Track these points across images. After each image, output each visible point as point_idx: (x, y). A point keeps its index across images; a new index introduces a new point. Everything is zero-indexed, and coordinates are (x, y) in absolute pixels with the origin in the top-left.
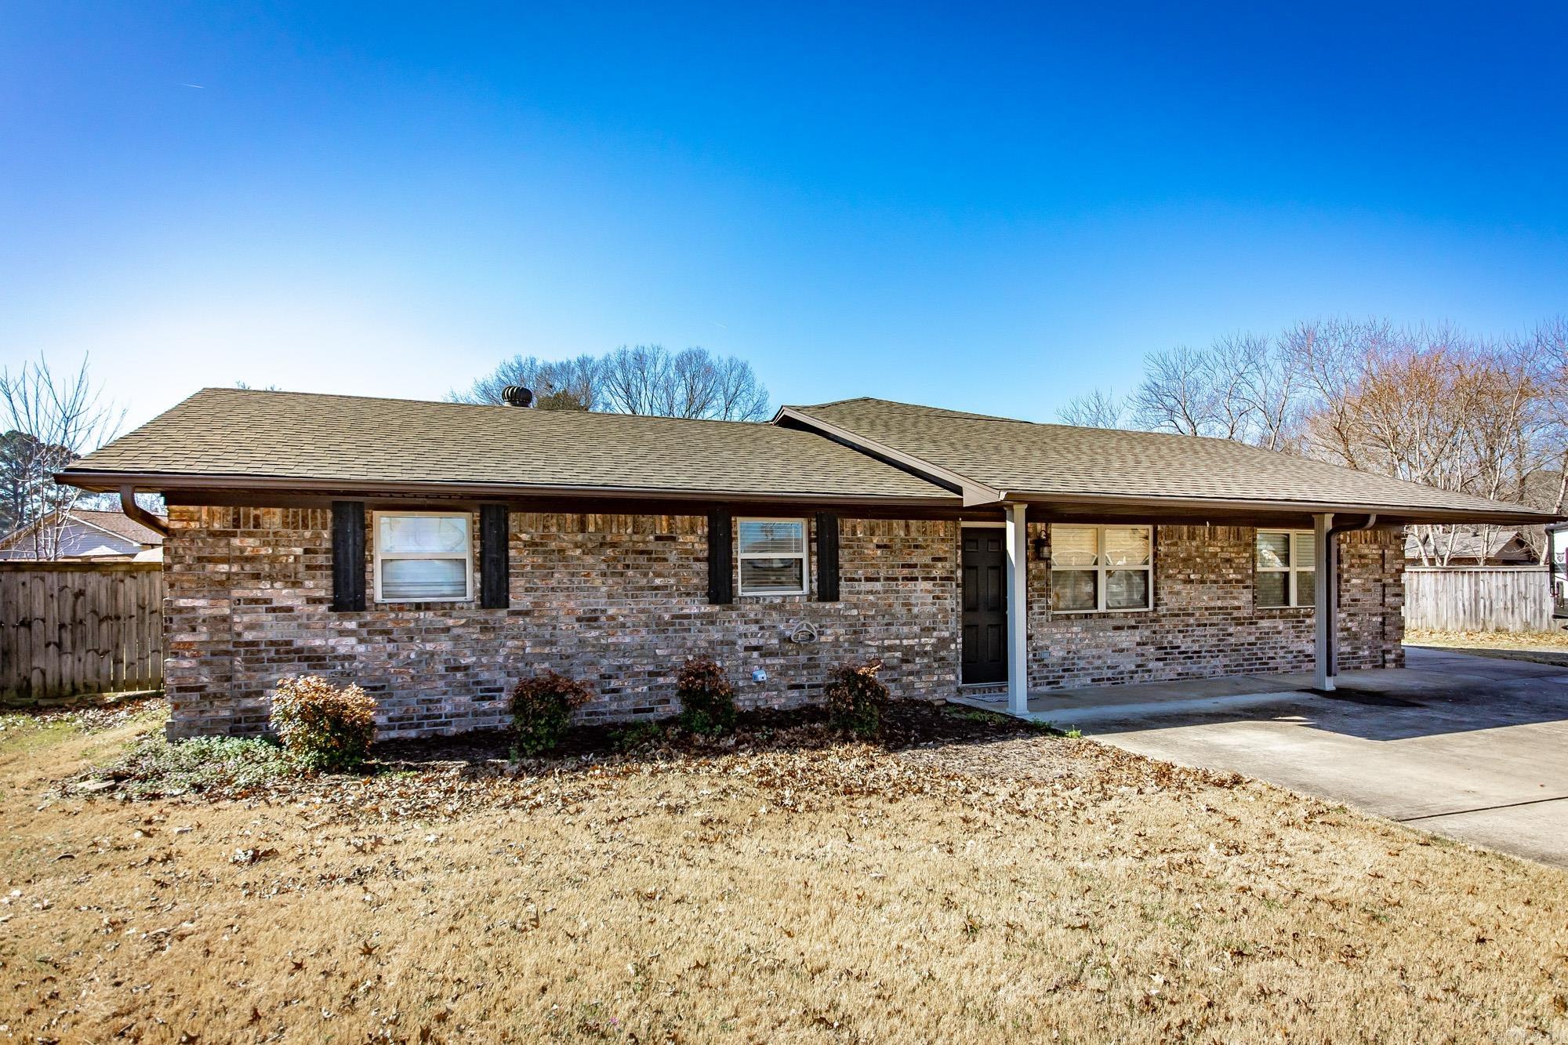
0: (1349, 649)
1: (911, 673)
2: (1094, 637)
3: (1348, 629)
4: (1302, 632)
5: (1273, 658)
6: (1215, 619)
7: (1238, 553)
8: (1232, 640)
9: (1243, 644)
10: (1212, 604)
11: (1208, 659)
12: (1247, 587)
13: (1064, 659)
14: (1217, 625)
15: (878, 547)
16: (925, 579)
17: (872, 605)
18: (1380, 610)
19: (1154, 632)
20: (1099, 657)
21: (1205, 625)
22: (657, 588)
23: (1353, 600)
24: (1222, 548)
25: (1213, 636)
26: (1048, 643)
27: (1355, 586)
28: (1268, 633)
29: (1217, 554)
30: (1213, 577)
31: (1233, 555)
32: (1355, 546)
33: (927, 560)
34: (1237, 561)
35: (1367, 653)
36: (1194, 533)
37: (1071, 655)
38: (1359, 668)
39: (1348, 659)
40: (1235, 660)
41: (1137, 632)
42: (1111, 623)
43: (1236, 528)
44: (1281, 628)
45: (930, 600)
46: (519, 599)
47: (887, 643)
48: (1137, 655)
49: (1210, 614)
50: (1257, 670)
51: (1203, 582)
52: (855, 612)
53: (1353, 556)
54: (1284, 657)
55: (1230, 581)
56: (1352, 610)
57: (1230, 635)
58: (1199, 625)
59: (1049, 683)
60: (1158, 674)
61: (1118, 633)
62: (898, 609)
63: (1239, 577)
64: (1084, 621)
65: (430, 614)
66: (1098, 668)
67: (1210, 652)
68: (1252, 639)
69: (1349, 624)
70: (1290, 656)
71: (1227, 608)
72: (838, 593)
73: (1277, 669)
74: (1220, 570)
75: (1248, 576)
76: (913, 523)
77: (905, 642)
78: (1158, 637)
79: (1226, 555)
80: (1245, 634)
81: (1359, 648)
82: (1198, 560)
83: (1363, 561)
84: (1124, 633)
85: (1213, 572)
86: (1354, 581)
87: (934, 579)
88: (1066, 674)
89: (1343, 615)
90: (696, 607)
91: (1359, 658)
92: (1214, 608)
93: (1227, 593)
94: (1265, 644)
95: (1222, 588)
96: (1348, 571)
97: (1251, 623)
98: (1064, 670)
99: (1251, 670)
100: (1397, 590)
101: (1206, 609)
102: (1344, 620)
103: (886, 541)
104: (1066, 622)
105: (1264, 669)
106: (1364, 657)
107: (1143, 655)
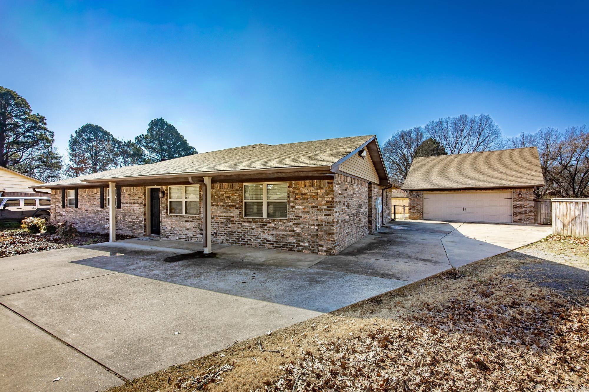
0: (294, 241)
1: (134, 229)
2: (179, 223)
3: (294, 231)
4: (265, 230)
5: (250, 240)
6: (223, 221)
7: (233, 194)
8: (230, 230)
9: (235, 232)
10: (221, 214)
11: (220, 236)
12: (237, 208)
13: (171, 230)
14: (224, 223)
15: (128, 194)
16: (137, 203)
17: (127, 210)
18: (317, 223)
19: (199, 224)
20: (181, 231)
21: (219, 223)
22: (95, 204)
23: (296, 217)
24: (226, 192)
25: (222, 227)
26: (166, 224)
27: (299, 209)
28: (247, 229)
29: (223, 195)
30: (222, 204)
31: (231, 195)
32: (298, 189)
33: (137, 198)
34: (232, 197)
35: (307, 244)
36: (214, 186)
37: (172, 229)
38: (301, 252)
39: (293, 246)
40: (232, 238)
41: (193, 223)
42: (184, 219)
43: (232, 184)
44: (254, 227)
45: (138, 209)
46: (79, 207)
47: (130, 220)
48: (193, 231)
49: (220, 218)
50: (242, 244)
51: (217, 205)
52: (124, 212)
53: (297, 194)
54: (256, 240)
55: (229, 206)
56: (296, 222)
57: (229, 228)
58: (216, 223)
59: (166, 237)
60: (200, 239)
61: (187, 223)
62: (132, 212)
63: (233, 204)
64: (176, 218)
65: (70, 209)
66: (181, 234)
67: (220, 233)
68: (240, 230)
69: (295, 229)
70: (259, 240)
71: (228, 217)
72: (120, 206)
73: (252, 245)
74: (225, 201)
75: (237, 203)
76: (135, 188)
77: (133, 220)
78: (200, 225)
79: (228, 195)
80: (236, 228)
81: (302, 241)
82: (216, 197)
83: (304, 196)
84: (189, 223)
85: (222, 202)
86: (297, 207)
87: (139, 203)
88: (171, 235)
89: (291, 224)
90: (100, 209)
91: (301, 246)
92: (222, 216)
93: (228, 210)
94: (246, 233)
95: (225, 208)
96: (293, 202)
97: (239, 224)
98: (171, 234)
99: (239, 244)
100: (327, 212)
101: (219, 216)
102: (291, 226)
103: (129, 193)
104: (171, 218)
105: (245, 244)
106: (305, 246)
107: (195, 232)
